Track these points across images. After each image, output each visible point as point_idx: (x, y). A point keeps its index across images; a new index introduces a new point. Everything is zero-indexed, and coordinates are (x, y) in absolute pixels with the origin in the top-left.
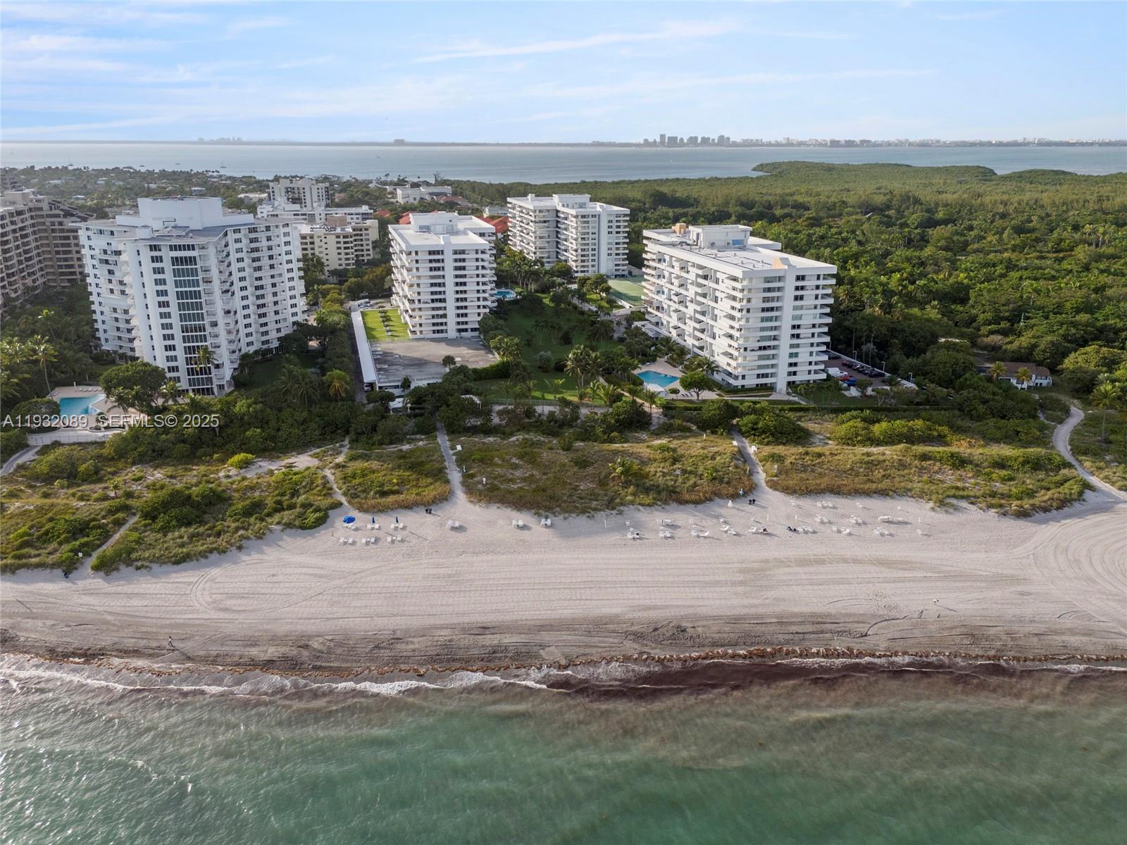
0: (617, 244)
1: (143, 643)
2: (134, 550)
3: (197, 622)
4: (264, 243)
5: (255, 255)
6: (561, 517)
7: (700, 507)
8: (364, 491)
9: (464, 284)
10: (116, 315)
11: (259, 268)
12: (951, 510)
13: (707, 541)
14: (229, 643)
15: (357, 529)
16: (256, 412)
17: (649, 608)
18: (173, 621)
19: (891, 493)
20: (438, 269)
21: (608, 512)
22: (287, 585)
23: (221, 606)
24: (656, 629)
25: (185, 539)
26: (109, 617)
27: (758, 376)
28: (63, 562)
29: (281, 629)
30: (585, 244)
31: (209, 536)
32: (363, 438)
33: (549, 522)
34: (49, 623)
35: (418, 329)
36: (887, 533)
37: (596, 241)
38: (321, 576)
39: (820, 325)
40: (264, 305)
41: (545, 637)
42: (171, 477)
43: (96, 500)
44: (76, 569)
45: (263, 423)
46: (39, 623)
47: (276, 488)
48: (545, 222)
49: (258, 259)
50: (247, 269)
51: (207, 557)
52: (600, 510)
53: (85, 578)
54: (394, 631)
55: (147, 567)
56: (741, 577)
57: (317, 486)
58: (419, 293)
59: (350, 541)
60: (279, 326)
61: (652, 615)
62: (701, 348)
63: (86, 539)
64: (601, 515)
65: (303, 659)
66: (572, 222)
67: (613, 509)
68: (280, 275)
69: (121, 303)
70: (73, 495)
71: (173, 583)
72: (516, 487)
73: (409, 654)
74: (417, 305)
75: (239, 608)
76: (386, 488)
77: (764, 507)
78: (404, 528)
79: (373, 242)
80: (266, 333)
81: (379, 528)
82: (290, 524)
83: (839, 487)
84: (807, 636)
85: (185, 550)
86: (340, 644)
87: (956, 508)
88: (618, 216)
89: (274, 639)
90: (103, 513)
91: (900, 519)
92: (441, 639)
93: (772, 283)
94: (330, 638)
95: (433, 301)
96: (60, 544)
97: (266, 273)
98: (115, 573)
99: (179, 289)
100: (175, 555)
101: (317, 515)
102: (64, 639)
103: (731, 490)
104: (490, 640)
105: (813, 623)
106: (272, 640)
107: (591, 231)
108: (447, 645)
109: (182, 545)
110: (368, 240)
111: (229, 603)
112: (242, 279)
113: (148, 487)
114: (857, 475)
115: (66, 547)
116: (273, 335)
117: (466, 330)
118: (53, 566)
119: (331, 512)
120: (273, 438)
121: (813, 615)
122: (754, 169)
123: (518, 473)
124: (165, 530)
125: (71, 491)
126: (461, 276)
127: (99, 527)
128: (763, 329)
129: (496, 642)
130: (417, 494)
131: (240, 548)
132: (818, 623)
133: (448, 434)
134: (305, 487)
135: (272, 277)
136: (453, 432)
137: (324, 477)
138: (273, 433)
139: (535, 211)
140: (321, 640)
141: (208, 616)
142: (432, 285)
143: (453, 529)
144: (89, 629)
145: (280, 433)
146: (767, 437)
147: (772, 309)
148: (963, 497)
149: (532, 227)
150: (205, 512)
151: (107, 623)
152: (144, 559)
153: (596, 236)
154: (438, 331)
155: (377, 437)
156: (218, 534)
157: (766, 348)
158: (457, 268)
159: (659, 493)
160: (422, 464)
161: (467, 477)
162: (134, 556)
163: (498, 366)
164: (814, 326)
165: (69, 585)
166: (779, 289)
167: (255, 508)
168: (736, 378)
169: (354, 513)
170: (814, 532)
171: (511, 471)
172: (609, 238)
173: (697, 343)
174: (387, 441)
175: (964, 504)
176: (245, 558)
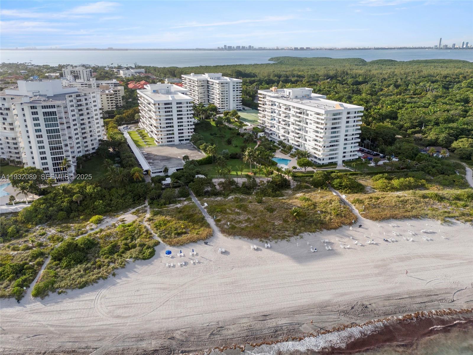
0: (237, 95)
1: (77, 345)
2: (55, 282)
3: (104, 327)
4: (84, 102)
5: (80, 108)
6: (274, 242)
7: (337, 231)
8: (168, 234)
9: (182, 118)
10: (8, 141)
11: (82, 115)
12: (450, 224)
13: (350, 250)
14: (127, 340)
15: (172, 257)
16: (97, 191)
17: (343, 295)
18: (90, 328)
19: (420, 217)
20: (169, 112)
21: (295, 237)
22: (147, 296)
23: (115, 315)
24: (352, 308)
25: (82, 272)
26: (52, 329)
27: (329, 159)
28: (15, 293)
29: (155, 327)
30: (223, 96)
31: (95, 268)
32: (155, 201)
33: (269, 245)
34: (16, 336)
35: (160, 140)
36: (429, 239)
37: (228, 95)
38: (164, 289)
39: (356, 134)
40: (85, 133)
41: (299, 318)
42: (61, 232)
43: (24, 250)
44: (23, 297)
45: (102, 197)
46: (9, 337)
47: (122, 235)
48: (202, 86)
49: (81, 110)
50: (76, 115)
51: (97, 282)
52: (291, 236)
53: (29, 303)
54: (218, 322)
55: (65, 292)
56: (377, 271)
57: (143, 232)
58: (160, 124)
59: (172, 265)
60: (93, 142)
61: (347, 298)
62: (299, 146)
63: (24, 277)
64: (293, 239)
65: (174, 347)
66: (217, 86)
67: (297, 235)
68: (92, 117)
69: (11, 134)
70: (9, 247)
71: (83, 301)
72: (244, 225)
73: (231, 337)
74: (160, 129)
75: (126, 315)
76: (179, 231)
77: (367, 229)
78: (197, 254)
79: (122, 97)
80: (87, 146)
81: (184, 256)
82: (137, 257)
83: (395, 215)
84: (427, 304)
85: (84, 279)
86: (192, 334)
87: (453, 223)
88: (237, 83)
89: (153, 335)
90: (30, 258)
91: (431, 231)
92: (244, 325)
93: (336, 116)
94: (184, 330)
95: (167, 127)
96: (10, 281)
97: (85, 117)
98: (47, 298)
99: (48, 128)
100: (79, 283)
101: (150, 250)
102: (28, 347)
103: (349, 221)
104: (272, 323)
105: (426, 296)
106: (152, 335)
107: (225, 90)
108: (250, 329)
109: (81, 276)
110: (120, 96)
111: (119, 312)
112: (74, 120)
113: (49, 239)
114: (399, 208)
115: (14, 283)
116: (90, 147)
117: (183, 140)
118: (10, 296)
119: (156, 248)
120: (109, 205)
121: (424, 291)
122: (269, 60)
123: (242, 217)
124: (69, 267)
125: (7, 244)
126: (180, 115)
127: (29, 268)
128: (332, 137)
129: (274, 324)
130: (197, 234)
131: (114, 275)
132: (428, 296)
133: (197, 197)
134: (137, 234)
135: (89, 118)
136: (199, 196)
137: (145, 227)
138: (109, 202)
139: (197, 81)
140: (179, 332)
141: (109, 323)
142: (166, 119)
143: (222, 253)
144: (42, 338)
145: (113, 202)
146: (348, 190)
147: (336, 128)
148: (452, 217)
149: (196, 88)
150: (87, 253)
151: (51, 332)
152: (62, 287)
153: (228, 92)
154: (170, 141)
155: (163, 201)
156: (99, 267)
157: (333, 145)
158: (178, 111)
159: (316, 225)
160: (192, 215)
161: (217, 221)
162: (56, 286)
163: (207, 158)
164: (353, 135)
165: (21, 308)
166: (339, 119)
167: (114, 249)
168: (320, 159)
169: (169, 248)
170: (397, 241)
171: (238, 217)
172: (233, 93)
173: (297, 144)
174: (168, 202)
175: (454, 221)
176: (118, 281)
